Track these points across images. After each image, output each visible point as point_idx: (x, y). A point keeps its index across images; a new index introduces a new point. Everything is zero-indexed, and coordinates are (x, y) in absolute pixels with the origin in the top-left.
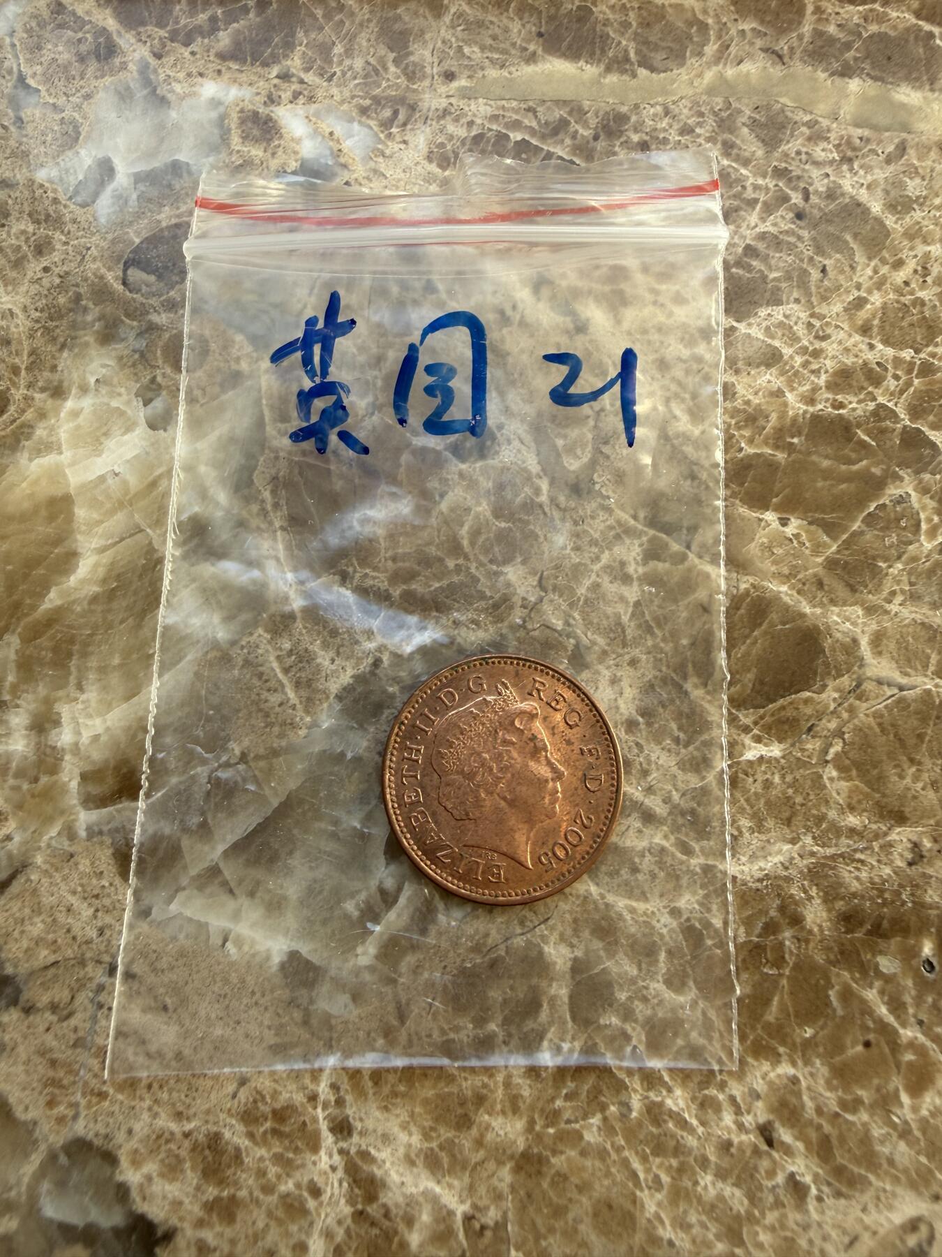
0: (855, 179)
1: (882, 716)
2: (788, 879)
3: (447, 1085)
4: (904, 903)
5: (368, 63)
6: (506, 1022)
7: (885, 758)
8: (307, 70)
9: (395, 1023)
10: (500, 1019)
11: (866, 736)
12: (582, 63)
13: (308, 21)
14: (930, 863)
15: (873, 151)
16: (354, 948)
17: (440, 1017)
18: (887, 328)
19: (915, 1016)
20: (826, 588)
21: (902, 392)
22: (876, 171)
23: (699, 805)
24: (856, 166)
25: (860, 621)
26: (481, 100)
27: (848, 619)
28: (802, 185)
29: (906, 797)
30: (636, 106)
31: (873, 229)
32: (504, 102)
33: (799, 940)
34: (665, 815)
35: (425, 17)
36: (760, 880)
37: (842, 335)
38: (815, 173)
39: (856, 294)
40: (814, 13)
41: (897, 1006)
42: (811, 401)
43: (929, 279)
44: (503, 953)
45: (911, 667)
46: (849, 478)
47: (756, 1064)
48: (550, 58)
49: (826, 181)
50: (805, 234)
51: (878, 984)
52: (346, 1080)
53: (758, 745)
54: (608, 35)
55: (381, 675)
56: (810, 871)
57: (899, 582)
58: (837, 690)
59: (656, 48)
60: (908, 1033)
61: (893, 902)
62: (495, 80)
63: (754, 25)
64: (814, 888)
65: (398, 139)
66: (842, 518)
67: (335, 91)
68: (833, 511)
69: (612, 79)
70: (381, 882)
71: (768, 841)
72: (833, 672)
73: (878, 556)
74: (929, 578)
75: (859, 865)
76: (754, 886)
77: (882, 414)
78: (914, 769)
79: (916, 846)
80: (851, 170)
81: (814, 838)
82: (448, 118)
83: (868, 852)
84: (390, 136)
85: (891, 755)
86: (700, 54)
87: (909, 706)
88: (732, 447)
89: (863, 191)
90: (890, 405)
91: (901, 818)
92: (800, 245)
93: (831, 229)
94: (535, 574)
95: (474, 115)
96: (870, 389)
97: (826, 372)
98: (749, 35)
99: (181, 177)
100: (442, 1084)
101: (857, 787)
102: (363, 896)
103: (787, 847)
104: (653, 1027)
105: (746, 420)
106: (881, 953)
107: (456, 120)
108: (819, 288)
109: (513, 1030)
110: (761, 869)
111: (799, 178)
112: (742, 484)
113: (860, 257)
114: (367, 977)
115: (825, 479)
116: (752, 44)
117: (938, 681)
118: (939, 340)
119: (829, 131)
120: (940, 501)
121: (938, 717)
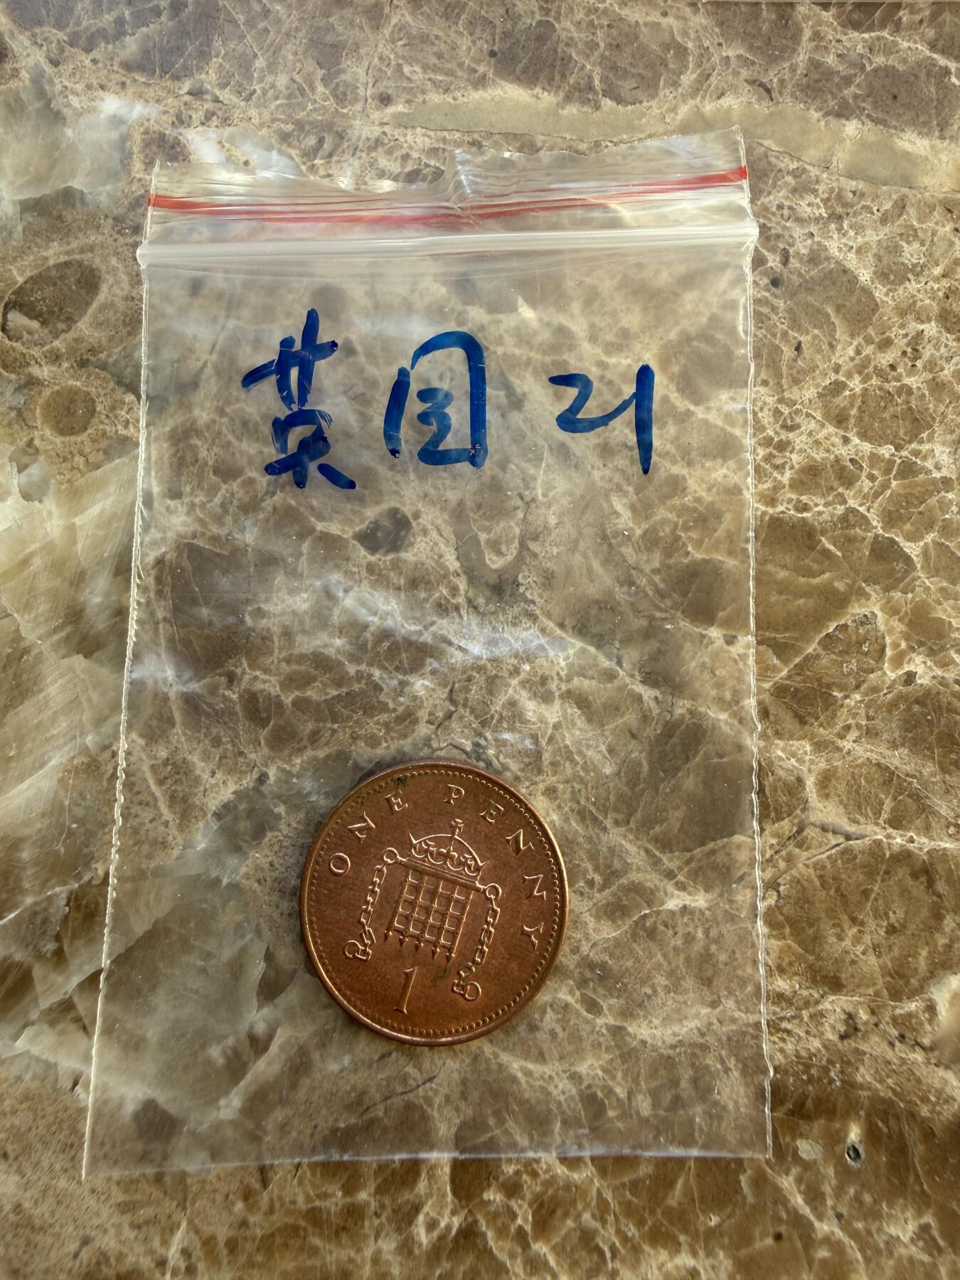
0: (844, 240)
1: (824, 868)
2: (704, 1048)
3: (309, 1257)
4: (831, 1081)
5: (294, 81)
6: (379, 1191)
7: (823, 915)
8: (223, 86)
9: (257, 1186)
10: (372, 1187)
11: (804, 889)
12: (538, 90)
13: (228, 28)
14: (865, 1038)
15: (868, 209)
16: (217, 1099)
17: (307, 1182)
18: (866, 418)
19: (833, 1208)
20: (771, 718)
21: (876, 495)
22: (869, 232)
23: (611, 956)
24: (845, 226)
25: (807, 758)
26: (419, 130)
27: (794, 755)
28: (781, 246)
29: (843, 961)
30: (597, 144)
31: (859, 301)
32: (445, 133)
33: (711, 1117)
34: (572, 967)
35: (361, 28)
36: (673, 1047)
37: (813, 425)
38: (798, 232)
39: (833, 377)
40: (811, 40)
41: (814, 1196)
42: (771, 501)
43: (919, 364)
44: (381, 1114)
45: (861, 814)
46: (807, 594)
47: (652, 1252)
48: (503, 83)
49: (809, 242)
50: (781, 304)
51: (795, 1171)
52: (199, 1245)
53: (682, 894)
54: (571, 57)
55: (266, 793)
56: (729, 1039)
57: (854, 716)
58: (777, 835)
59: (625, 75)
60: (825, 1227)
61: (820, 1079)
62: (438, 106)
63: (741, 52)
64: (733, 1060)
65: (322, 172)
66: (797, 639)
67: (253, 112)
68: (786, 629)
69: (572, 110)
70: (251, 1027)
71: (685, 1003)
72: (773, 815)
73: (834, 684)
74: (890, 712)
75: (785, 1036)
76: (665, 1052)
77: (852, 519)
78: (855, 930)
79: (850, 1017)
80: (839, 230)
81: (737, 1002)
82: (380, 149)
83: (796, 1021)
84: (312, 168)
85: (830, 912)
86: (676, 84)
87: (855, 857)
88: (677, 550)
89: (851, 256)
90: (862, 509)
91: (836, 985)
92: (773, 316)
93: (810, 299)
94: (445, 686)
95: (411, 148)
96: (840, 490)
97: (792, 467)
98: (734, 63)
99: (74, 206)
100: (305, 1256)
101: (789, 947)
102: (230, 1041)
103: (705, 1011)
104: (541, 1205)
105: (696, 521)
106: (802, 1136)
107: (389, 152)
108: (790, 368)
109: (387, 1201)
110: (675, 1034)
111: (778, 236)
112: (685, 594)
113: (841, 334)
114: (229, 1132)
115: (780, 592)
116: (736, 74)
117: (890, 830)
118: (924, 435)
119: (818, 182)
120: (911, 624)
121: (887, 872)
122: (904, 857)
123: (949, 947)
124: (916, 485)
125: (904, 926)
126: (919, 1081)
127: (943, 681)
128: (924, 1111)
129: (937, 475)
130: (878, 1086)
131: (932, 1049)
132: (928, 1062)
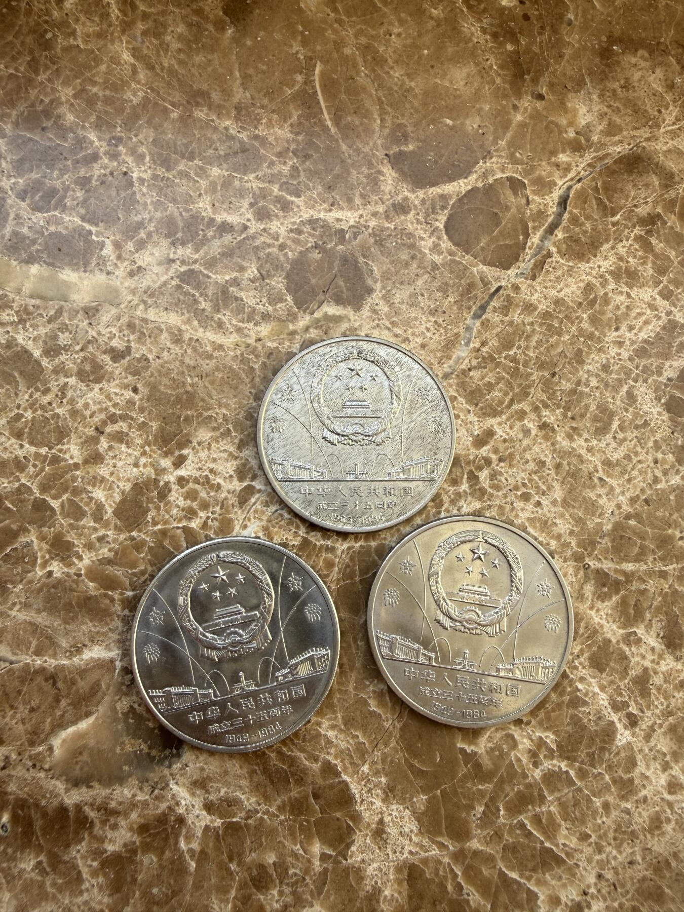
0: (26, 334)
14: (14, 768)
15: (41, 315)
18: (34, 433)
21: (37, 476)
22: (41, 328)
24: (28, 326)
29: (5, 730)
31: (33, 368)
37: (4, 439)
39: (17, 411)
40: (14, 219)
43: (65, 401)
45: (20, 650)
49: (7, 336)
57: (19, 597)
73: (9, 581)
74: (38, 593)
77: (23, 489)
78: (12, 712)
79: (7, 758)
80: (24, 328)
87: (15, 674)
89: (30, 342)
90: (30, 483)
93: (6, 368)
96: (17, 474)
113: (22, 387)
117: (34, 657)
118: (65, 441)
119: (13, 301)
120: (52, 545)
121: (31, 680)
122: (42, 670)
123: (62, 716)
124: (59, 468)
125: (39, 707)
126: (41, 787)
127: (68, 575)
128: (43, 803)
129: (71, 462)
130: (20, 792)
131: (50, 770)
132: (47, 777)
